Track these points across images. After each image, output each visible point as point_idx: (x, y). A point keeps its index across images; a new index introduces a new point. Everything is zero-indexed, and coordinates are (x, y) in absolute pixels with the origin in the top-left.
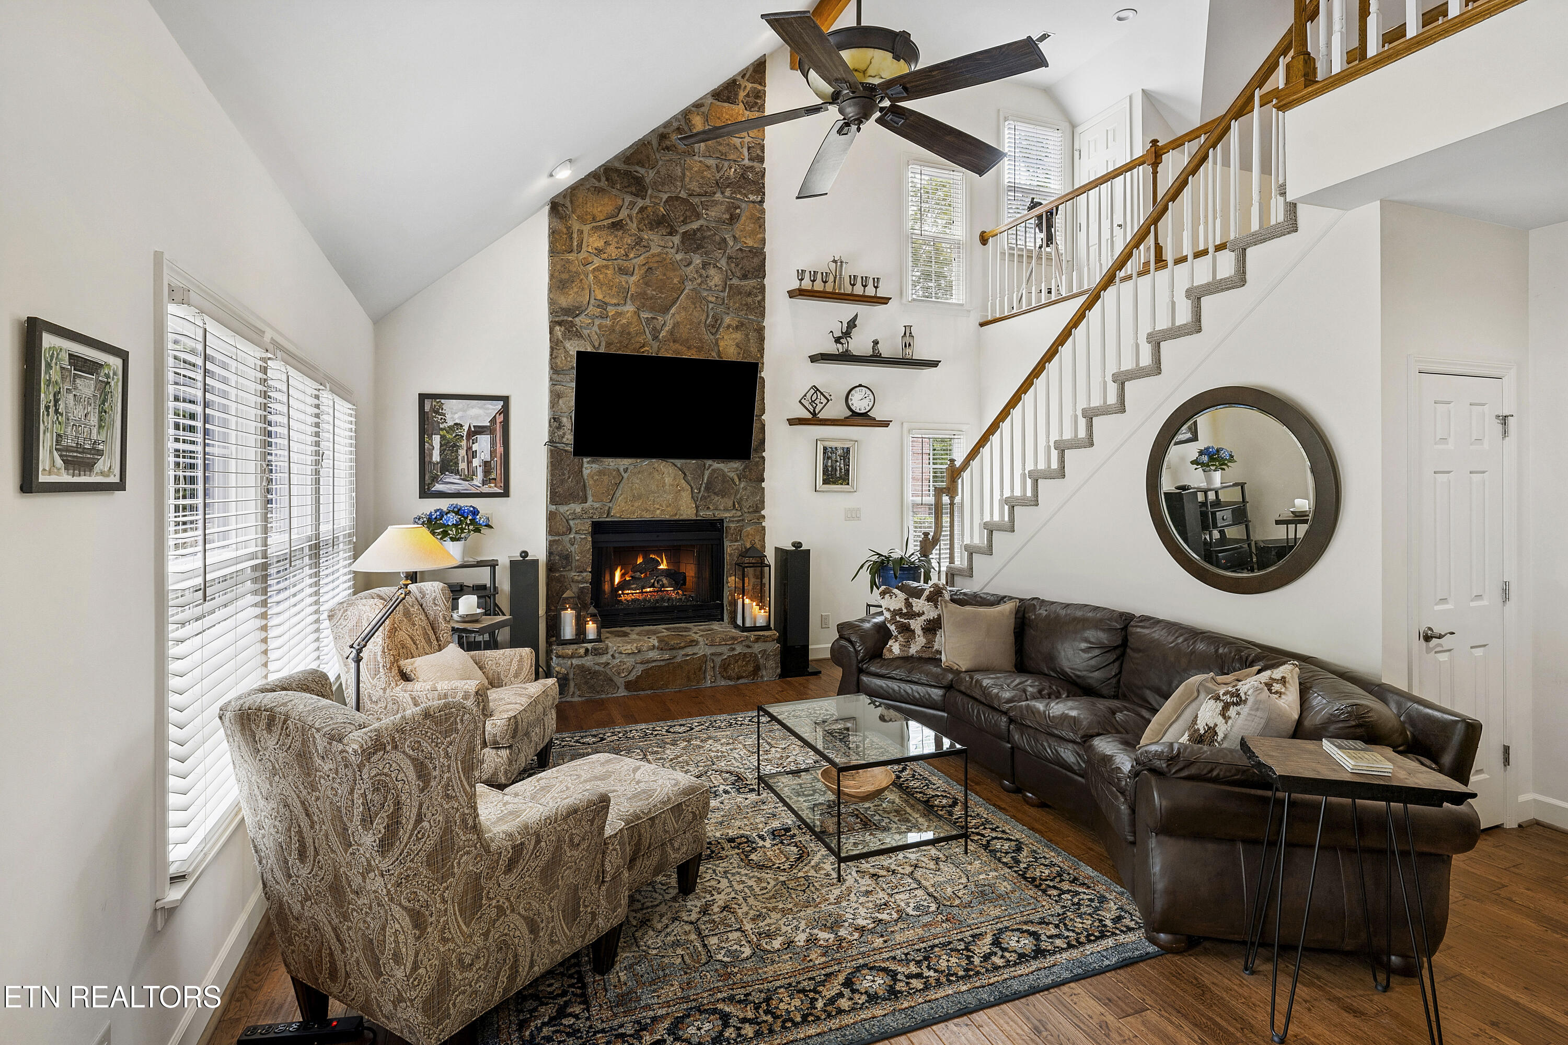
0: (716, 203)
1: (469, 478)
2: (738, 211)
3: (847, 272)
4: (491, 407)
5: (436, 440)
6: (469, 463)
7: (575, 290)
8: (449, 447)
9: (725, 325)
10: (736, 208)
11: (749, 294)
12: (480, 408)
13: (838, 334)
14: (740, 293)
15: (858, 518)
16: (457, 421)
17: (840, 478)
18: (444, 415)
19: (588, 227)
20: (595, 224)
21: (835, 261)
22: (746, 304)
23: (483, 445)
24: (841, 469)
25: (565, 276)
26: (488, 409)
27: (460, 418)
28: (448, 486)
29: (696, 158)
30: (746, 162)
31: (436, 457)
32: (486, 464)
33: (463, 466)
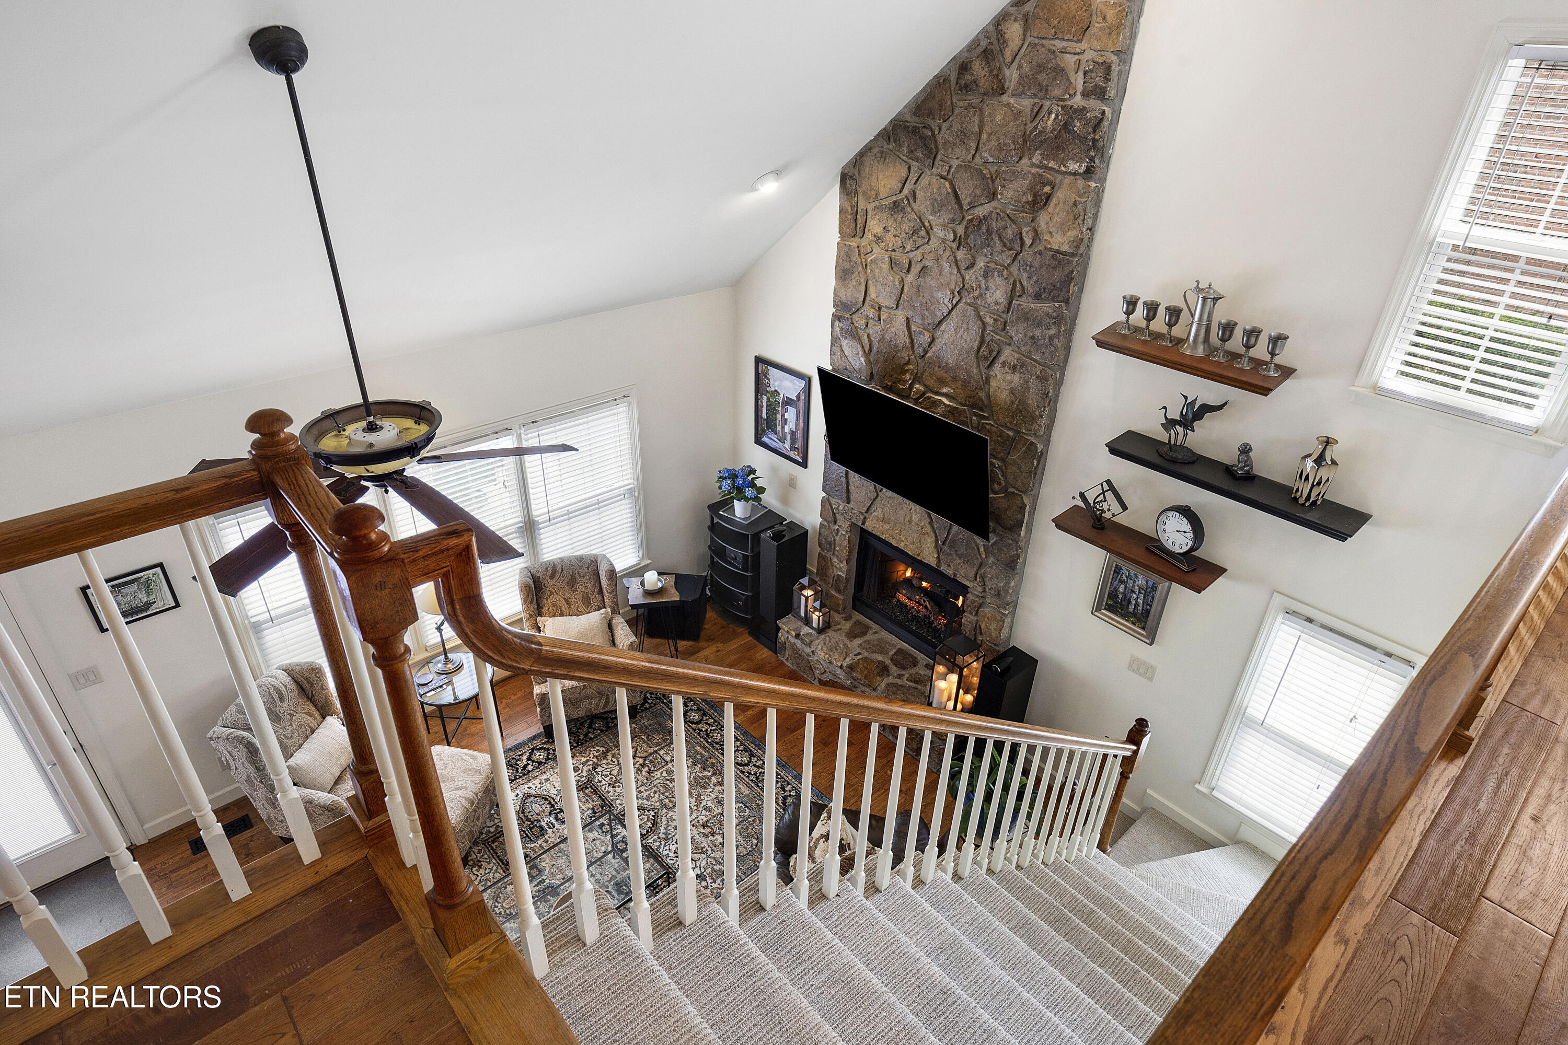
0: (1016, 175)
1: (782, 440)
2: (1047, 189)
3: (1221, 314)
4: (797, 383)
5: (765, 398)
6: (783, 428)
7: (854, 283)
8: (772, 409)
9: (1002, 358)
10: (1044, 184)
11: (1039, 325)
12: (791, 382)
13: (1174, 414)
14: (1027, 320)
15: (1150, 679)
16: (776, 389)
17: (1134, 614)
18: (769, 380)
19: (873, 205)
20: (877, 203)
21: (1199, 290)
22: (1033, 337)
23: (791, 414)
24: (1137, 604)
25: (847, 265)
26: (795, 384)
27: (778, 386)
28: (771, 441)
29: (1005, 98)
30: (1078, 101)
31: (764, 416)
32: (793, 433)
33: (779, 428)
